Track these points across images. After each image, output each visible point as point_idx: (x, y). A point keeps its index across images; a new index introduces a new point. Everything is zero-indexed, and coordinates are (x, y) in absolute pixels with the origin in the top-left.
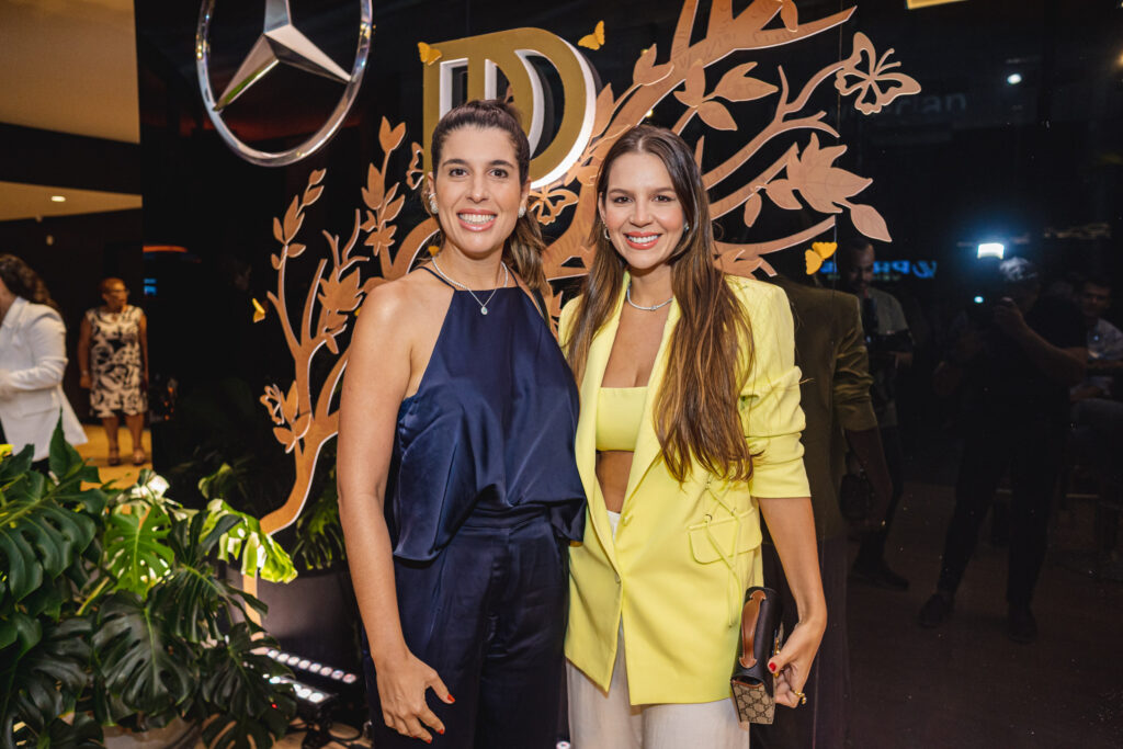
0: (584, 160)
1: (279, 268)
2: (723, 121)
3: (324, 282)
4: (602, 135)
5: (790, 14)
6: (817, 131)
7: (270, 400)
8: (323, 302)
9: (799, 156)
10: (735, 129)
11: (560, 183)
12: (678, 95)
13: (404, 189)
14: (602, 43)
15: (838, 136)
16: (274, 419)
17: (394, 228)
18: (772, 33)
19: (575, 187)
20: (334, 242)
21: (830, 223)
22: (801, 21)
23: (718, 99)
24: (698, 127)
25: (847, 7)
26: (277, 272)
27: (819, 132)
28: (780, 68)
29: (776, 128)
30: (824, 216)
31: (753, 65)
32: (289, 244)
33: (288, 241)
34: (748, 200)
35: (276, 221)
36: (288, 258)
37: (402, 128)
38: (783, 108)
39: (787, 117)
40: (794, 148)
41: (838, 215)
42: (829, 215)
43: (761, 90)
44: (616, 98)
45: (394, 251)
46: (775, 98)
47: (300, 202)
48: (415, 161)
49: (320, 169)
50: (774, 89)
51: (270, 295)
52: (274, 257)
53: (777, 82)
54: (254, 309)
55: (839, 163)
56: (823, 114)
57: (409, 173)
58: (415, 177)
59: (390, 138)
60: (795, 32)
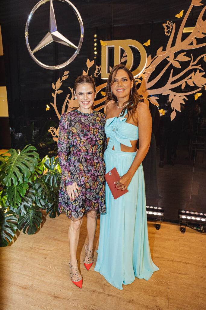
0: (143, 73)
1: (54, 96)
2: (178, 65)
3: (69, 100)
4: (148, 67)
5: (195, 42)
6: (199, 69)
7: (52, 131)
8: (68, 105)
9: (195, 74)
10: (180, 67)
11: (137, 78)
12: (167, 59)
14: (149, 45)
15: (203, 70)
16: (53, 135)
18: (190, 46)
19: (141, 79)
20: (72, 90)
21: (200, 89)
22: (197, 44)
23: (177, 60)
24: (172, 67)
26: (54, 97)
27: (200, 70)
28: (192, 54)
29: (190, 68)
30: (199, 88)
31: (186, 53)
32: (57, 90)
33: (57, 89)
34: (183, 83)
35: (53, 84)
36: (57, 94)
37: (93, 62)
38: (192, 63)
39: (193, 66)
40: (194, 73)
41: (202, 87)
42: (200, 87)
43: (187, 59)
44: (152, 59)
46: (190, 61)
47: (61, 79)
48: (97, 70)
49: (67, 71)
50: (190, 59)
51: (51, 104)
52: (53, 94)
53: (191, 58)
54: (46, 107)
55: (203, 76)
56: (200, 65)
57: (95, 73)
58: (97, 74)
59: (90, 64)
60: (195, 46)
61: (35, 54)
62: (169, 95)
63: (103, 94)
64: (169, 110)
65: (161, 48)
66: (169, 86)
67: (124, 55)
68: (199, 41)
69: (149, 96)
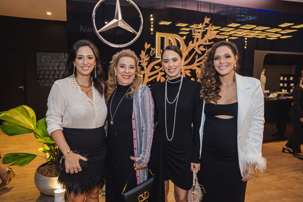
2: (200, 53)
5: (207, 41)
12: (195, 48)
13: (149, 55)
14: (185, 38)
17: (147, 62)
18: (206, 43)
23: (199, 50)
24: (197, 53)
25: (213, 42)
31: (203, 46)
37: (150, 45)
43: (205, 50)
44: (187, 47)
45: (147, 66)
48: (152, 51)
53: (206, 48)
57: (150, 53)
58: (152, 54)
59: (147, 46)
60: (208, 43)
61: (100, 33)
62: (196, 70)
63: (156, 67)
64: (196, 78)
65: (191, 42)
66: (196, 64)
67: (170, 43)
68: (210, 41)
69: (185, 70)
